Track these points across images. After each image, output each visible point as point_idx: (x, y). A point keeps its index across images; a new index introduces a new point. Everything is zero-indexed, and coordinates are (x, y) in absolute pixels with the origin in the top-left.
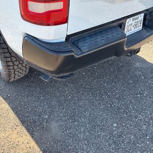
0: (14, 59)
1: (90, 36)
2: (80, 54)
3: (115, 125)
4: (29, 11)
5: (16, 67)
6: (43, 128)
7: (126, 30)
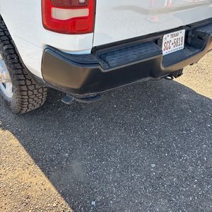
0: (29, 83)
1: (120, 50)
2: (108, 69)
3: (153, 166)
4: (52, 19)
5: (30, 93)
6: (62, 167)
7: (163, 47)
